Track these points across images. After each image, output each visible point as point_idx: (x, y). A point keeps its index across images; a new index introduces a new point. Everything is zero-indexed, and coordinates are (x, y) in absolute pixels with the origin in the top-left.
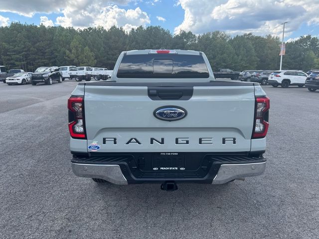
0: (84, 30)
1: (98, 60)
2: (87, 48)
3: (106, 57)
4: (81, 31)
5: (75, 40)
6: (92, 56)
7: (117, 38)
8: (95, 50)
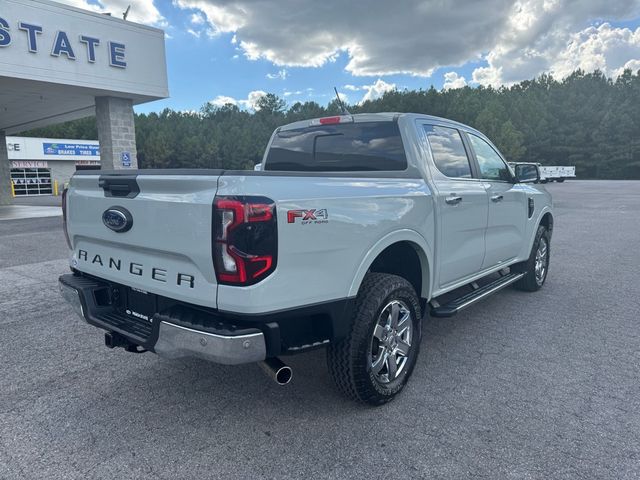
0: (512, 88)
1: (531, 145)
2: (509, 123)
3: (548, 140)
4: (505, 91)
5: (486, 109)
6: (519, 138)
7: (581, 95)
8: (526, 125)
